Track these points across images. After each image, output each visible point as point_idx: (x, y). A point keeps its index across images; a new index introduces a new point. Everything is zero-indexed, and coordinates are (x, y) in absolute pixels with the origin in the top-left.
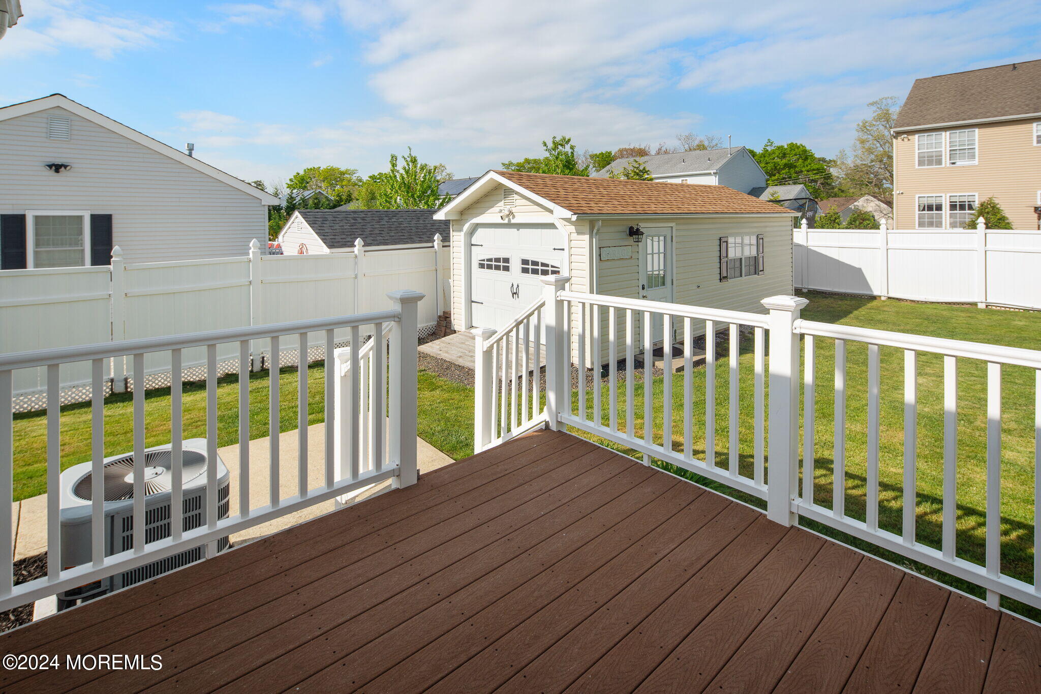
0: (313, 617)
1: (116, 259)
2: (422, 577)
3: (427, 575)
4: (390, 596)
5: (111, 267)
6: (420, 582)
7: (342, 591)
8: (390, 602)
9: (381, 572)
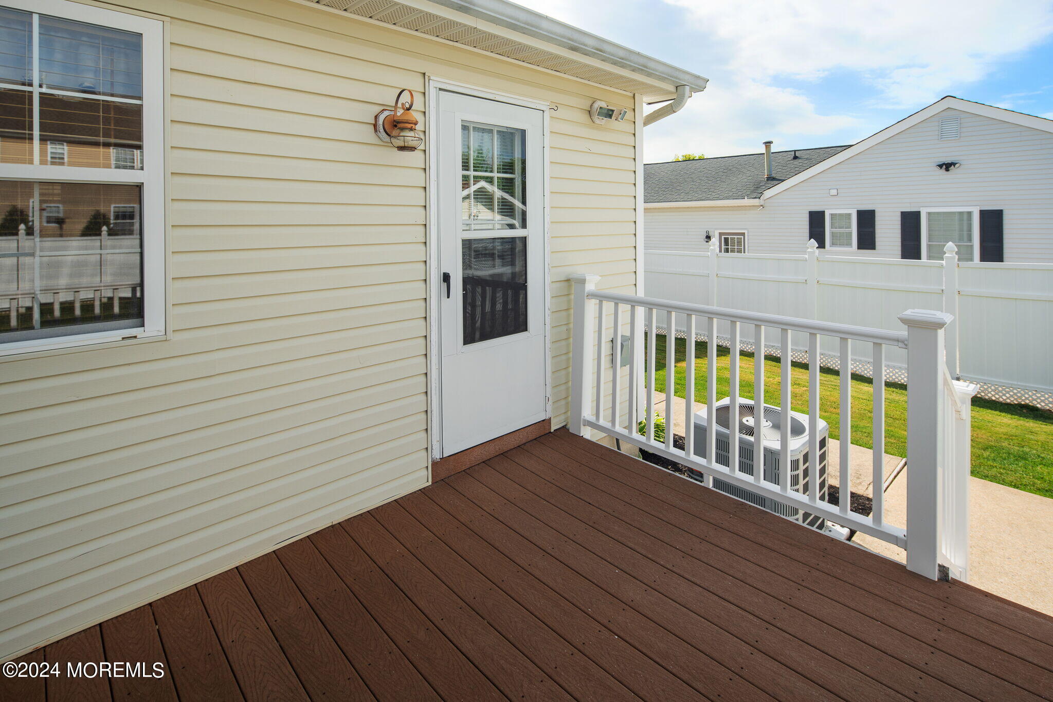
0: (682, 559)
1: (949, 255)
2: (773, 622)
3: (778, 625)
4: (732, 602)
5: (944, 262)
6: (764, 621)
7: (718, 567)
8: (726, 604)
9: (758, 587)
